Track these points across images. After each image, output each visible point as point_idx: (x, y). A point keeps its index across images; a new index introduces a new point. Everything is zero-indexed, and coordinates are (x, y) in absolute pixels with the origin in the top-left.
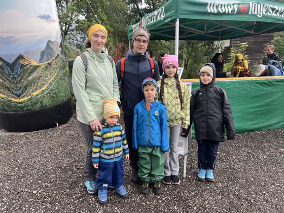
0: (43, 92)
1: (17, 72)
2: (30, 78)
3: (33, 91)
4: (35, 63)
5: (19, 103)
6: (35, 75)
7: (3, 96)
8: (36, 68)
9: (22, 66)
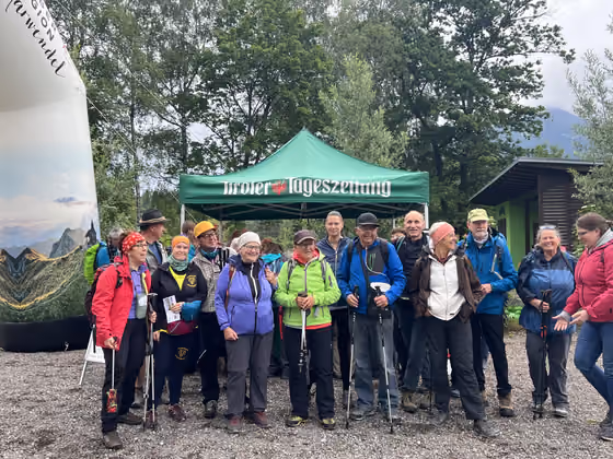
0: (51, 296)
1: (22, 269)
2: (36, 277)
3: (37, 296)
4: (44, 258)
5: (19, 310)
6: (42, 273)
7: (4, 300)
8: (44, 264)
9: (28, 262)
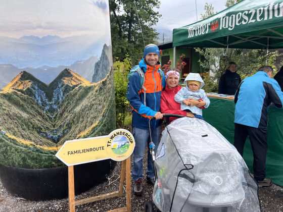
1: (58, 99)
4: (86, 83)
6: (85, 102)
9: (67, 89)
